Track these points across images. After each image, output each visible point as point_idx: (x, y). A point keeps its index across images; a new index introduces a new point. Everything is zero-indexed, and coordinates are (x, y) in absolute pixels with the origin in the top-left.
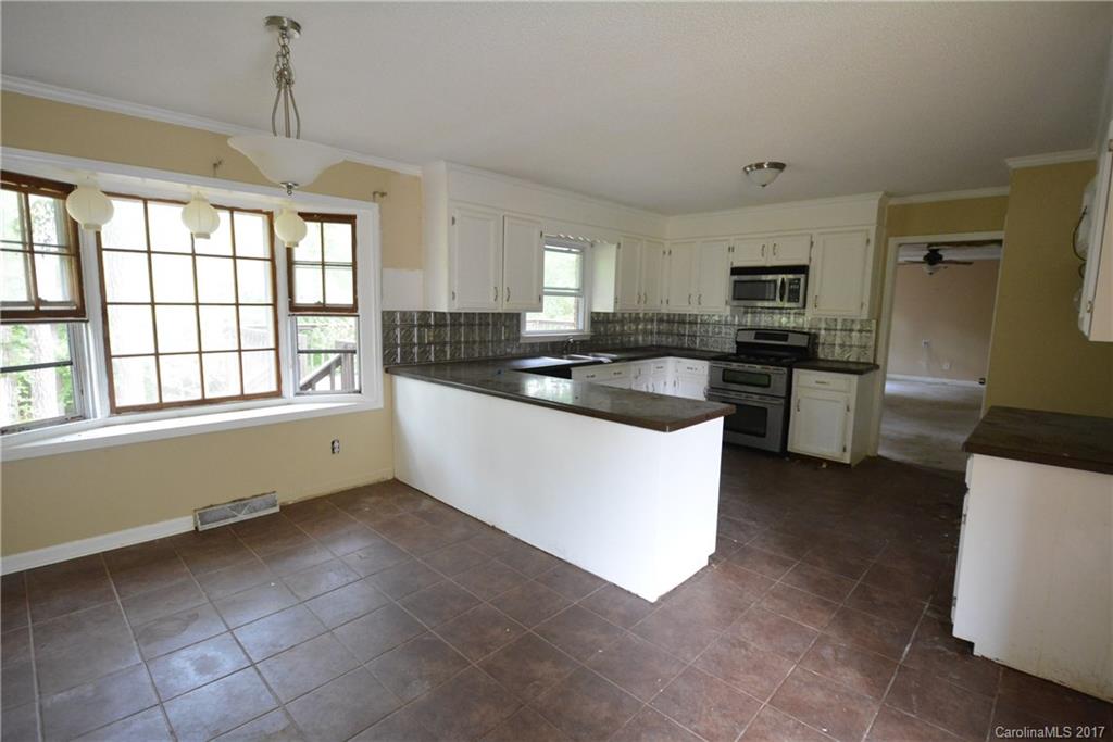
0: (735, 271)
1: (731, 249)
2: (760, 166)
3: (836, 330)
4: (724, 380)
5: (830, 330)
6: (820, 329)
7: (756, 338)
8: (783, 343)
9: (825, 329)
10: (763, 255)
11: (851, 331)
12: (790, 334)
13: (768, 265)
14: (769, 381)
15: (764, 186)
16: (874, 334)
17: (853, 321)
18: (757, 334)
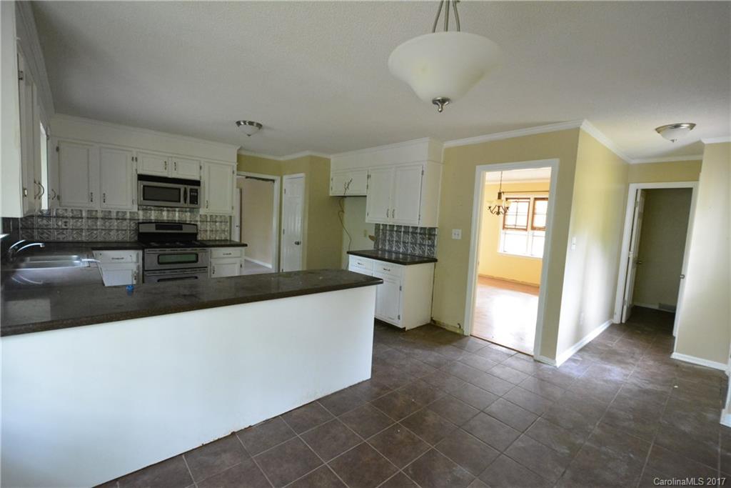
0: (141, 177)
1: (135, 159)
2: (251, 123)
3: (207, 222)
4: (159, 263)
5: (203, 221)
6: (197, 221)
7: (157, 229)
8: (180, 231)
9: (200, 221)
10: (166, 169)
11: (216, 222)
12: (183, 225)
13: (170, 176)
14: (197, 257)
15: (249, 135)
16: (228, 224)
17: (216, 216)
18: (156, 226)
